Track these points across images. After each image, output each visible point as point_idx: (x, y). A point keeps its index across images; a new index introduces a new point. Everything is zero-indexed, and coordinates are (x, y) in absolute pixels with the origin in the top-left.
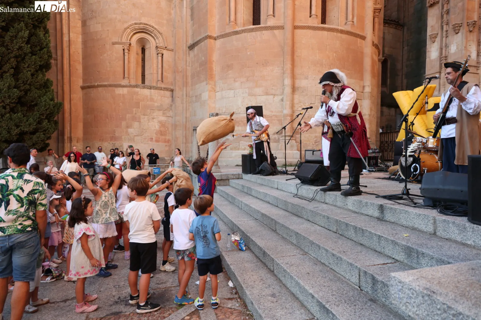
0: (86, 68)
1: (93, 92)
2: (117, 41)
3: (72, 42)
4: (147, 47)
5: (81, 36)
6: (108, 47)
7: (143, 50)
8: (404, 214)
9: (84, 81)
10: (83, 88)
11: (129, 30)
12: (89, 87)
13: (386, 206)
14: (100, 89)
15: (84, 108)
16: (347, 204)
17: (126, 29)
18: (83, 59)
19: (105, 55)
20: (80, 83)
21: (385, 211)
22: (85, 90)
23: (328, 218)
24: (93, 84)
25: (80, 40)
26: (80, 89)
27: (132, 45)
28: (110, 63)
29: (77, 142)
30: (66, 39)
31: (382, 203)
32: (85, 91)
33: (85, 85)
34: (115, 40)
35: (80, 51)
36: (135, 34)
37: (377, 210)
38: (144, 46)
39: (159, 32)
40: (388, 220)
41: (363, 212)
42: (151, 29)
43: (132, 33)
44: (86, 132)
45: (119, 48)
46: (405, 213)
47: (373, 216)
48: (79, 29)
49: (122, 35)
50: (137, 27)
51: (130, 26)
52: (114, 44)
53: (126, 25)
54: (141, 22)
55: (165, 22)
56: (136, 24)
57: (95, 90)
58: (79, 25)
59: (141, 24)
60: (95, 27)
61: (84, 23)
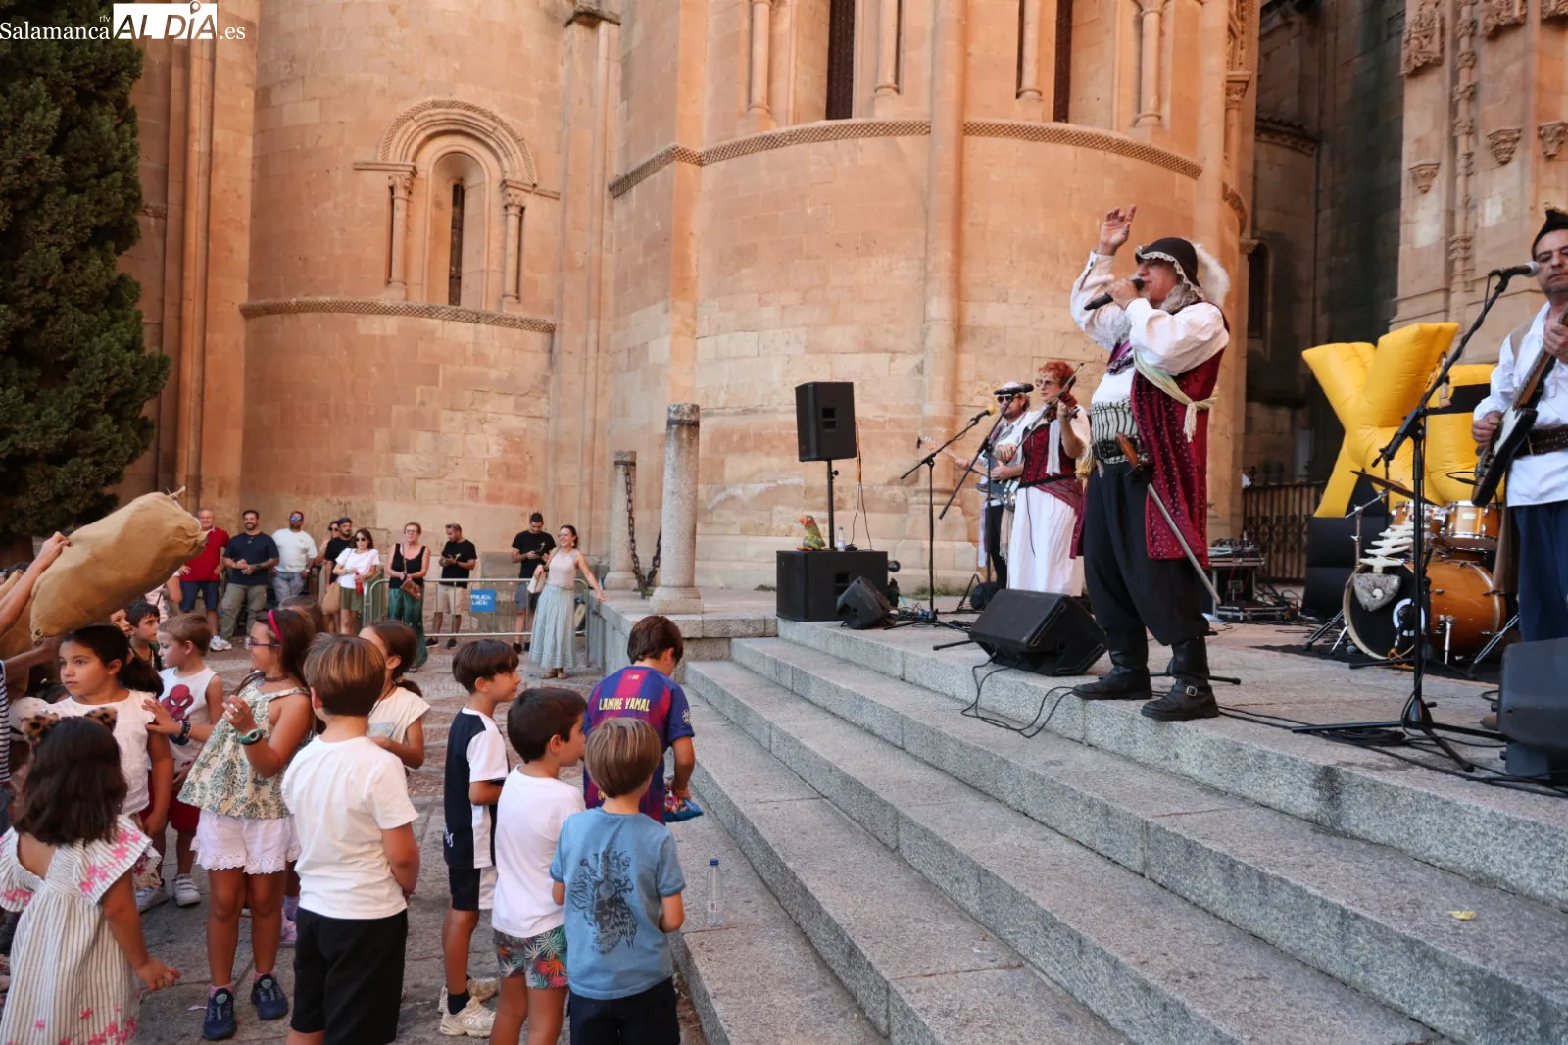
0: (261, 247)
1: (283, 327)
2: (369, 158)
3: (217, 160)
4: (471, 183)
5: (249, 141)
6: (338, 177)
7: (459, 194)
8: (1435, 816)
9: (254, 290)
10: (248, 313)
11: (413, 126)
12: (269, 310)
13: (1350, 775)
14: (306, 318)
15: (249, 380)
16: (1177, 756)
17: (401, 121)
18: (254, 215)
19: (329, 205)
20: (241, 295)
21: (1344, 797)
23: (1107, 812)
24: (282, 300)
25: (247, 152)
26: (240, 317)
27: (421, 174)
28: (343, 231)
29: (220, 495)
30: (198, 147)
31: (1331, 762)
32: (255, 322)
33: (256, 303)
34: (363, 155)
35: (246, 190)
36: (431, 138)
37: (1307, 790)
38: (461, 180)
39: (512, 134)
40: (1357, 832)
41: (1247, 792)
42: (486, 123)
43: (422, 136)
44: (252, 462)
45: (378, 181)
46: (1442, 813)
47: (1292, 809)
48: (247, 117)
49: (390, 140)
50: (439, 114)
51: (418, 110)
52: (359, 168)
53: (403, 108)
54: (453, 98)
55: (535, 102)
56: (435, 105)
57: (287, 321)
58: (247, 100)
59: (452, 104)
60: (299, 110)
61: (264, 98)
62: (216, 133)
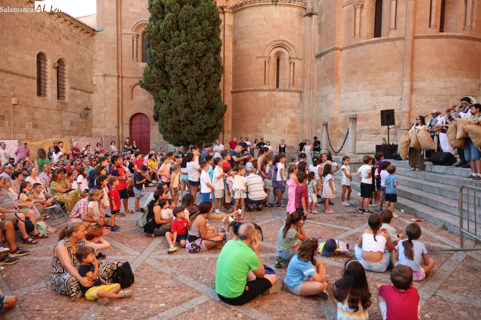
0: (235, 77)
1: (241, 95)
2: (260, 55)
3: (226, 58)
4: (282, 58)
5: (232, 53)
6: (253, 60)
7: (278, 60)
9: (233, 87)
10: (232, 92)
11: (269, 46)
12: (238, 92)
14: (246, 93)
15: (233, 108)
17: (267, 46)
18: (233, 70)
19: (251, 67)
20: (231, 89)
22: (234, 94)
24: (241, 89)
25: (231, 56)
26: (231, 94)
27: (271, 57)
28: (254, 73)
29: (228, 134)
33: (235, 90)
34: (259, 55)
35: (231, 64)
36: (273, 49)
38: (279, 57)
39: (292, 45)
42: (285, 43)
44: (234, 126)
45: (262, 60)
48: (231, 48)
49: (265, 50)
50: (275, 43)
51: (271, 43)
52: (258, 58)
53: (268, 43)
54: (279, 39)
55: (297, 37)
56: (275, 41)
57: (242, 94)
58: (231, 44)
59: (279, 40)
60: (243, 45)
61: (235, 43)
62: (226, 52)
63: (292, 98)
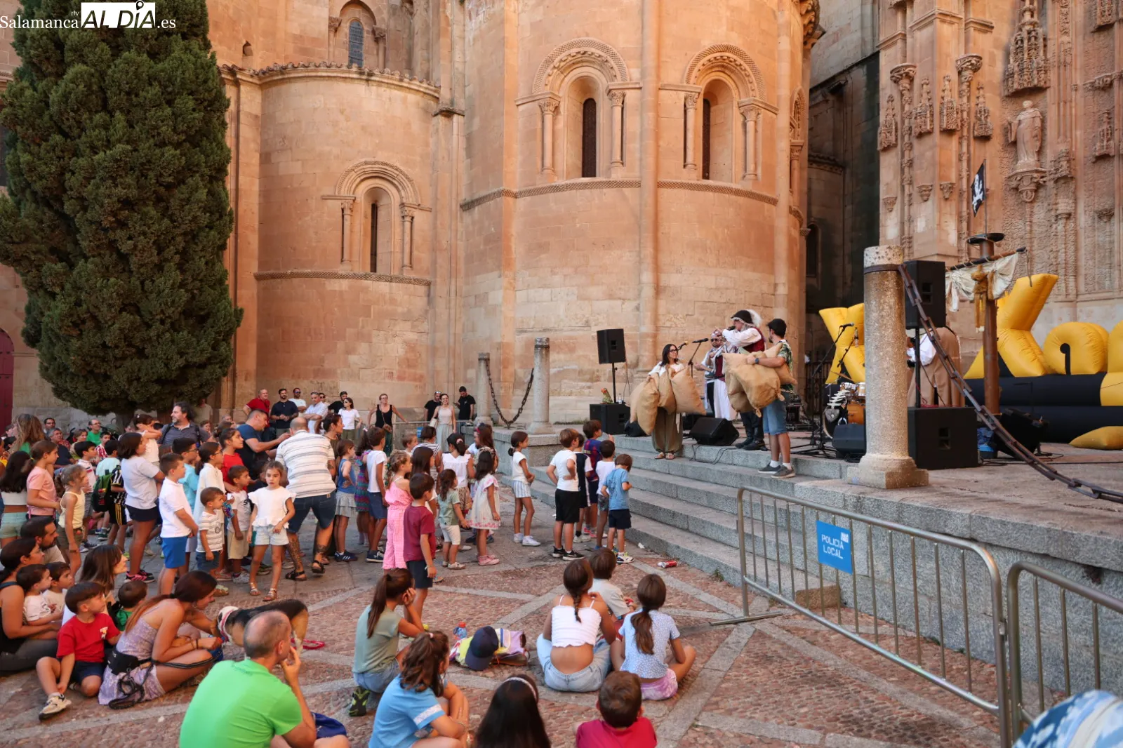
0: (265, 241)
1: (281, 286)
2: (331, 193)
3: (241, 193)
4: (382, 203)
5: (257, 181)
6: (313, 203)
7: (375, 208)
9: (262, 264)
10: (259, 278)
11: (353, 175)
12: (273, 277)
14: (296, 281)
15: (259, 314)
17: (348, 172)
18: (261, 223)
19: (308, 218)
20: (254, 268)
22: (262, 282)
24: (282, 271)
25: (256, 188)
26: (254, 281)
27: (358, 200)
28: (316, 233)
29: (246, 380)
30: (230, 186)
32: (264, 283)
33: (265, 272)
34: (328, 191)
35: (256, 209)
36: (362, 180)
38: (376, 201)
39: (407, 177)
42: (391, 171)
43: (359, 180)
44: (262, 360)
45: (335, 206)
48: (256, 169)
49: (342, 182)
50: (368, 168)
51: (357, 166)
52: (325, 198)
53: (350, 165)
54: (376, 159)
55: (418, 159)
56: (366, 163)
57: (285, 282)
58: (255, 159)
59: (376, 163)
60: (288, 166)
61: (265, 158)
62: (241, 178)
63: (407, 297)
